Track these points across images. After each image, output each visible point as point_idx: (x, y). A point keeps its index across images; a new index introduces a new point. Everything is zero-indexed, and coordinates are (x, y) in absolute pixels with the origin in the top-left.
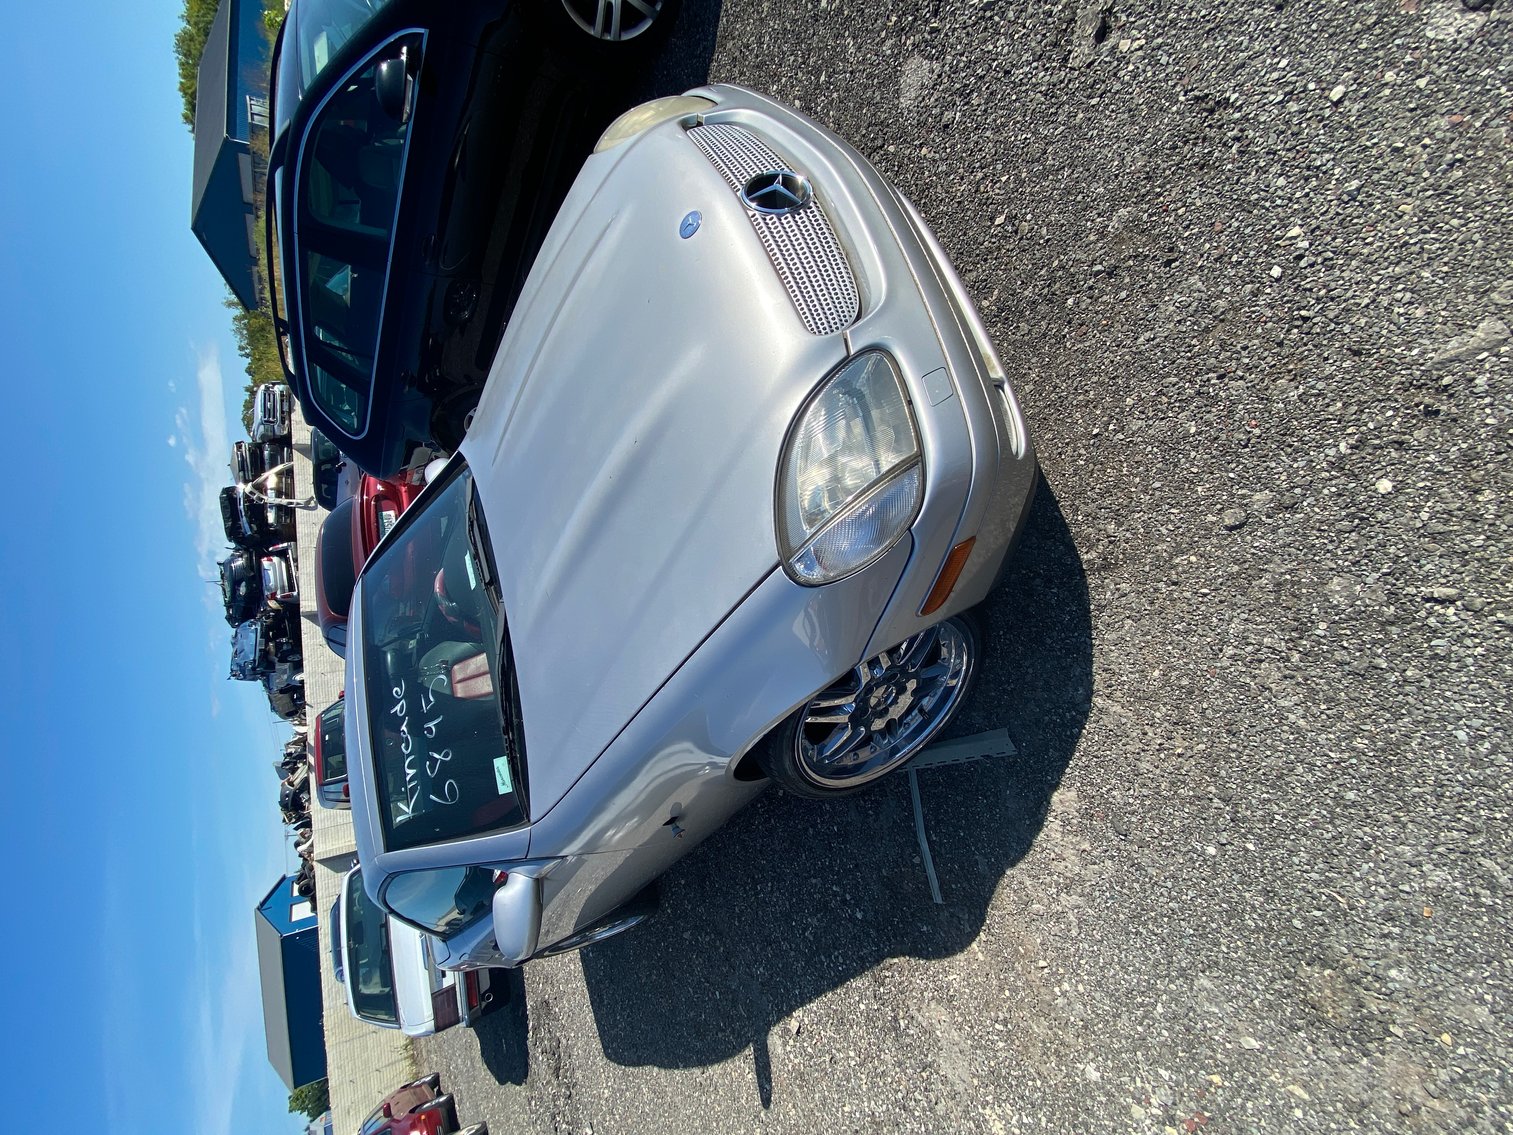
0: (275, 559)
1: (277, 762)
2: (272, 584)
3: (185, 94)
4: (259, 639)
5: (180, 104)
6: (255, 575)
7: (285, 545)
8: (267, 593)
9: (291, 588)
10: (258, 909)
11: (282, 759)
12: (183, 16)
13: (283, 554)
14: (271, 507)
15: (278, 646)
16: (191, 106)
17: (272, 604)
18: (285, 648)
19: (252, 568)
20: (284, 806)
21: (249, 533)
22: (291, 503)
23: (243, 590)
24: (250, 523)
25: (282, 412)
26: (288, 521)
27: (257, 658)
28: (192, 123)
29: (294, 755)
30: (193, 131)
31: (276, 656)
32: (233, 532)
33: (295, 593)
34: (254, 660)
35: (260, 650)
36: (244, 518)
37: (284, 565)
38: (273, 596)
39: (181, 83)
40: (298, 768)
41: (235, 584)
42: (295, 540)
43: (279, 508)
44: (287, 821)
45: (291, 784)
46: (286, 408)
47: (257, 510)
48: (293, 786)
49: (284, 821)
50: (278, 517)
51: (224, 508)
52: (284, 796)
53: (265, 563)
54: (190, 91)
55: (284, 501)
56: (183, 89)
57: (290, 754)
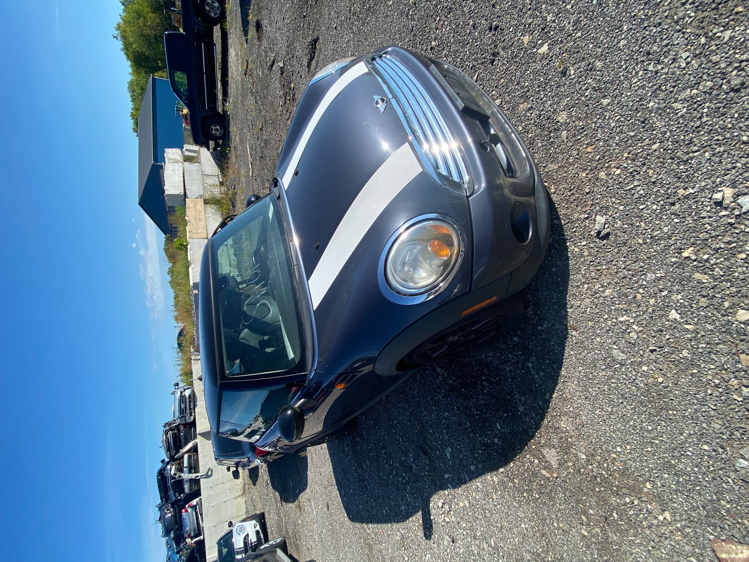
3: (133, 118)
5: (131, 123)
12: (130, 73)
16: (136, 123)
28: (137, 132)
30: (137, 136)
39: (132, 113)
46: (192, 406)
54: (135, 117)
56: (132, 115)
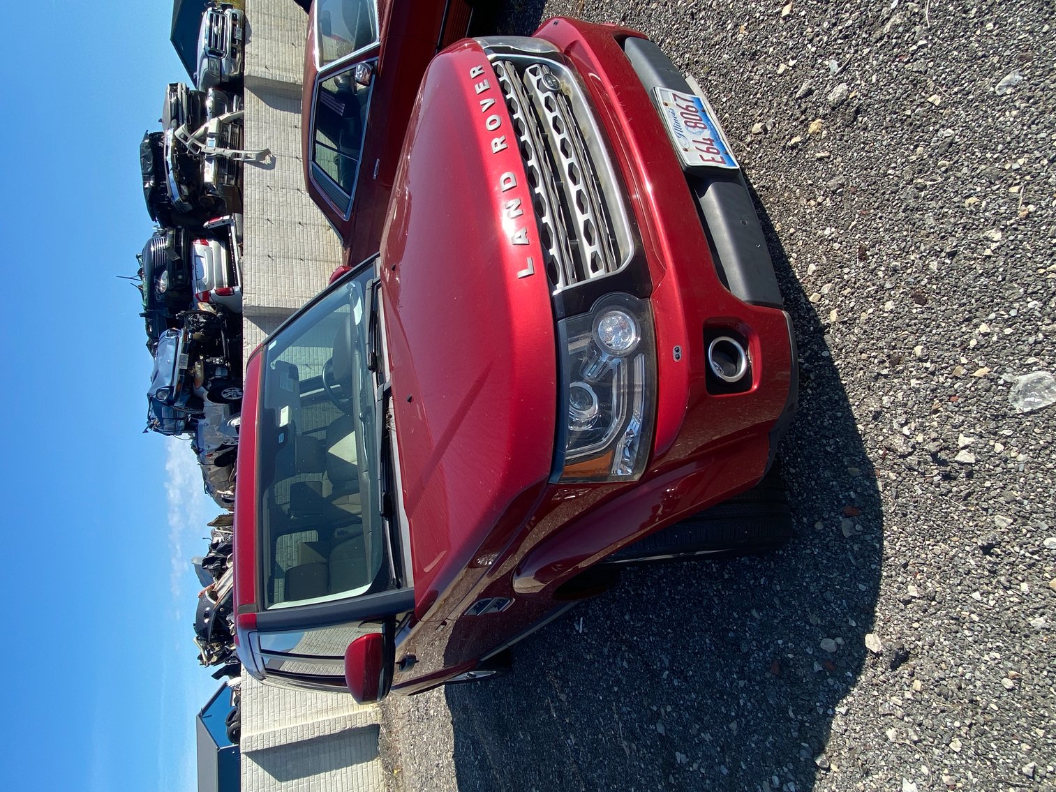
0: (213, 244)
1: (198, 559)
2: (206, 276)
4: (179, 353)
6: (183, 266)
7: (227, 217)
8: (197, 291)
9: (232, 280)
10: (200, 715)
11: (205, 552)
13: (221, 235)
14: (210, 160)
15: (209, 369)
17: (204, 307)
18: (218, 373)
19: (178, 250)
20: (202, 632)
21: (178, 198)
22: (238, 155)
23: (163, 283)
24: (179, 183)
25: (233, 40)
26: (233, 182)
27: (175, 384)
29: (221, 546)
31: (205, 385)
32: (157, 203)
33: (237, 289)
34: (171, 387)
35: (181, 371)
36: (171, 172)
37: (223, 251)
38: (206, 297)
40: (227, 568)
41: (154, 274)
42: (241, 212)
43: (221, 161)
44: (205, 660)
45: (214, 595)
46: (238, 36)
47: (189, 164)
48: (215, 598)
49: (200, 658)
50: (218, 175)
51: (144, 157)
52: (202, 615)
53: (198, 247)
55: (228, 152)
57: (214, 546)
